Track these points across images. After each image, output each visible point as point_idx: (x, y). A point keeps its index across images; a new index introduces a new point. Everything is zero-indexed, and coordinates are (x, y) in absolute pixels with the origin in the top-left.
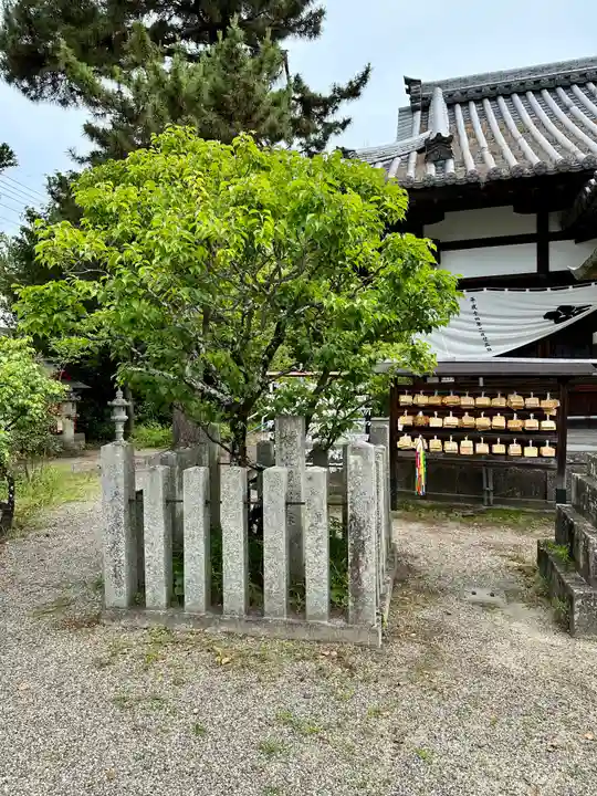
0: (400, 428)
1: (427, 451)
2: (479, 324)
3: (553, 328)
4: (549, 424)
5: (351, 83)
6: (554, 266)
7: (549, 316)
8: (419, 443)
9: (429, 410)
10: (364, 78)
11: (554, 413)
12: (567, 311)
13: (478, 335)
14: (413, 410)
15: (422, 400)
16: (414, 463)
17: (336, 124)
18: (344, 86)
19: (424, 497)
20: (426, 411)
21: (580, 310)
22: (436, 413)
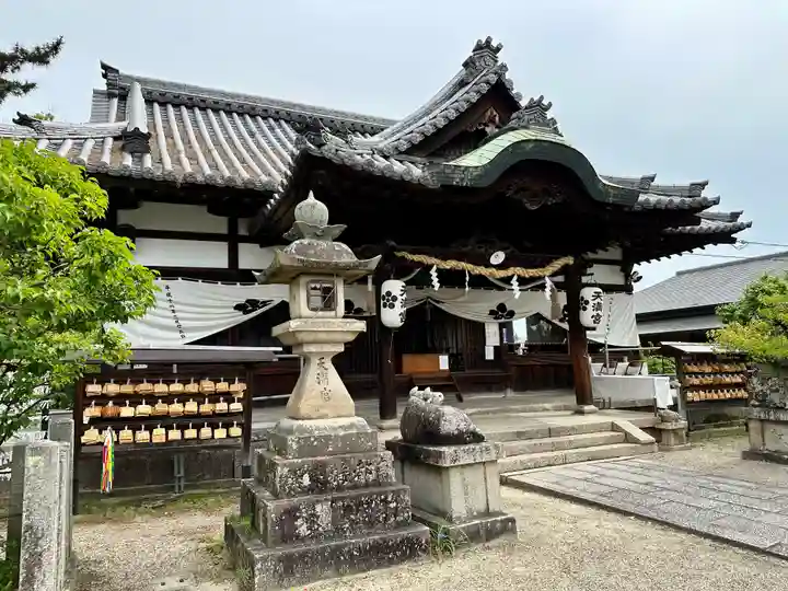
0: (86, 421)
1: (117, 443)
2: (173, 311)
3: (242, 318)
4: (237, 406)
5: (38, 49)
6: (243, 265)
7: (238, 307)
8: (108, 437)
9: (120, 400)
10: (55, 48)
11: (241, 396)
12: (254, 304)
13: (172, 323)
14: (102, 400)
15: (112, 388)
16: (100, 458)
17: (17, 85)
18: (30, 49)
19: (111, 495)
20: (117, 401)
21: (265, 303)
22: (127, 402)
